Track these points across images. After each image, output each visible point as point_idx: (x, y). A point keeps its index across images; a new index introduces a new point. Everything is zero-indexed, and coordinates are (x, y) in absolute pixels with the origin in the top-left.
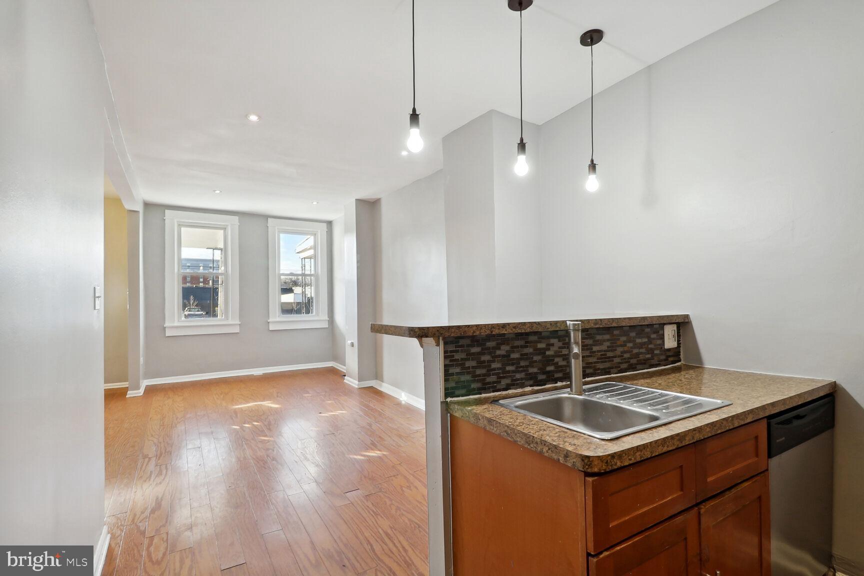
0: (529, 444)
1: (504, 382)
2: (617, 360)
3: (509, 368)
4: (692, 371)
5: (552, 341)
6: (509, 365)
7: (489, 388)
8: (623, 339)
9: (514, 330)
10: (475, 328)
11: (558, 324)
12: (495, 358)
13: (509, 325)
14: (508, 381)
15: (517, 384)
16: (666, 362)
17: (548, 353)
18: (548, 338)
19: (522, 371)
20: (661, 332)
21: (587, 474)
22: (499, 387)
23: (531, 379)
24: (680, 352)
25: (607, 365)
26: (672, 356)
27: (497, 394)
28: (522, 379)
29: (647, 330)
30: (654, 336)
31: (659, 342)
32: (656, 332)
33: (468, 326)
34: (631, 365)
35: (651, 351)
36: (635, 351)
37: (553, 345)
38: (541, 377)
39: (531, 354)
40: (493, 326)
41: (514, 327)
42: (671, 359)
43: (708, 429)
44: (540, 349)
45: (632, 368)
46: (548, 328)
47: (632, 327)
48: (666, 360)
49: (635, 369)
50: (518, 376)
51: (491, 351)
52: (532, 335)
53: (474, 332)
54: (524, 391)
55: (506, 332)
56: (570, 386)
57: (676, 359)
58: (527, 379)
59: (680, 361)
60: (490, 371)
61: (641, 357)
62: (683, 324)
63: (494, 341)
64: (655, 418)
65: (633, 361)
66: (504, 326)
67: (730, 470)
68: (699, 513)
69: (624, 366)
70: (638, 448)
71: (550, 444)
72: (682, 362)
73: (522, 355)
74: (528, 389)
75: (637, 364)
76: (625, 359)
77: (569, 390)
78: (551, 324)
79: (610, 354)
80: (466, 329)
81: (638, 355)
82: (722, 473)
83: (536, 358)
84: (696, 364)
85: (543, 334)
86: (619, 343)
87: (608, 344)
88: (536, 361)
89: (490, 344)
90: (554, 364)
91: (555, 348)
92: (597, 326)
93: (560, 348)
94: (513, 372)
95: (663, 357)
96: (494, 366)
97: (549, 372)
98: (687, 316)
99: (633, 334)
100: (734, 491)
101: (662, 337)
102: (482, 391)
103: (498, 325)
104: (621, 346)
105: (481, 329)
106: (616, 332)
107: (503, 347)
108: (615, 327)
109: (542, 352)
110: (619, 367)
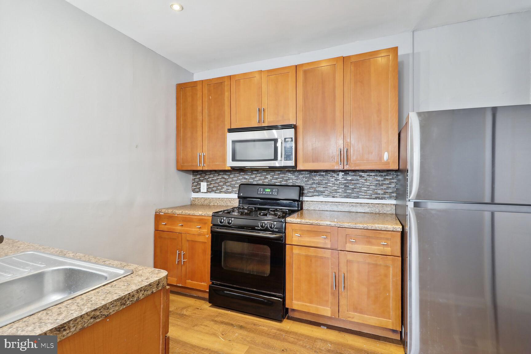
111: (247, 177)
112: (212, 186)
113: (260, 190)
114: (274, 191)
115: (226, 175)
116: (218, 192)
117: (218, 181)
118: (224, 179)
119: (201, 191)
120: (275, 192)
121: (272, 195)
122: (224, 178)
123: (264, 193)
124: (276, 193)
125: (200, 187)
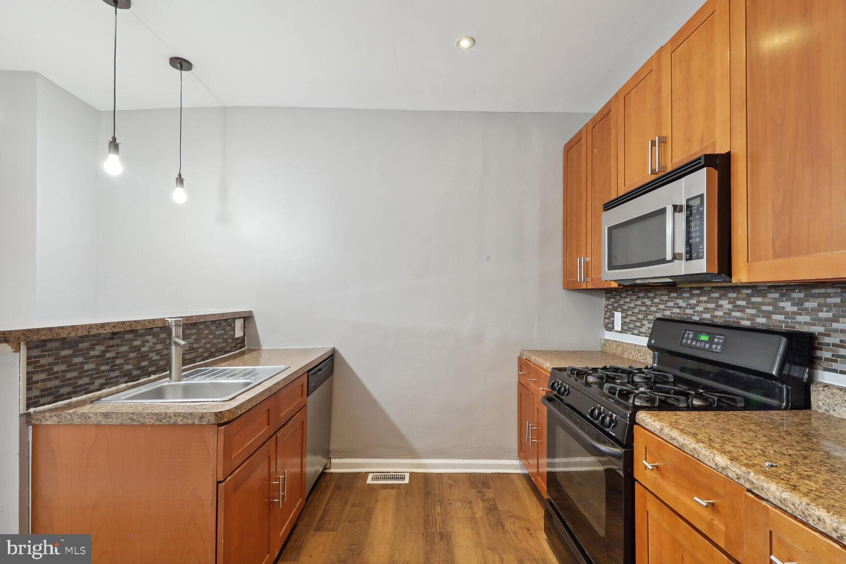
0: (161, 421)
1: (98, 383)
2: (201, 350)
3: (103, 368)
4: (255, 352)
5: (148, 338)
6: (104, 364)
7: (81, 391)
8: (206, 332)
9: (113, 329)
10: (69, 329)
11: (156, 322)
12: (88, 359)
13: (108, 325)
14: (102, 381)
15: (111, 383)
16: (236, 348)
17: (143, 349)
18: (143, 335)
19: (117, 370)
20: (233, 325)
21: (220, 425)
22: (91, 388)
23: (125, 376)
24: (245, 340)
25: (194, 355)
26: (240, 343)
27: (90, 395)
28: (117, 377)
29: (224, 324)
30: (228, 328)
31: (232, 333)
32: (230, 325)
33: (63, 328)
34: (212, 353)
35: (226, 341)
36: (215, 341)
37: (148, 341)
38: (135, 373)
39: (126, 352)
40: (91, 326)
41: (114, 327)
42: (239, 346)
43: (283, 382)
44: (136, 346)
45: (212, 355)
46: (147, 326)
47: (213, 322)
48: (236, 346)
49: (214, 356)
50: (113, 374)
51: (84, 353)
52: (128, 334)
53: (69, 333)
54: (119, 389)
55: (105, 332)
56: (170, 376)
57: (242, 345)
58: (121, 377)
59: (244, 346)
60: (82, 373)
61: (219, 346)
62: (247, 318)
63: (88, 342)
64: (249, 384)
65: (213, 350)
66: (103, 326)
67: (291, 408)
68: (277, 437)
69: (206, 355)
70: (250, 400)
71: (186, 413)
72: (246, 347)
73: (117, 353)
74: (123, 386)
75: (215, 352)
76: (207, 348)
77: (168, 379)
78: (149, 322)
79: (195, 346)
80: (60, 331)
81: (216, 344)
82: (287, 410)
83: (132, 355)
84: (256, 348)
85: (139, 332)
86: (203, 335)
87: (194, 337)
88: (131, 359)
89: (83, 345)
90: (148, 359)
91: (150, 344)
92: (189, 322)
93: (154, 344)
94: (108, 371)
95: (233, 345)
96: (87, 367)
97: (144, 367)
98: (251, 312)
99: (213, 328)
100: (292, 420)
101: (234, 330)
102: (73, 395)
103: (96, 325)
104: (204, 338)
105: (78, 329)
106: (201, 327)
107: (97, 348)
108: (202, 322)
109: (137, 349)
110: (203, 356)
111: (681, 303)
112: (627, 320)
113: (688, 336)
114: (716, 340)
115: (648, 298)
116: (636, 332)
117: (636, 311)
118: (645, 306)
119: (615, 329)
120: (717, 344)
121: (710, 350)
122: (643, 304)
123: (694, 343)
124: (719, 347)
125: (613, 321)
